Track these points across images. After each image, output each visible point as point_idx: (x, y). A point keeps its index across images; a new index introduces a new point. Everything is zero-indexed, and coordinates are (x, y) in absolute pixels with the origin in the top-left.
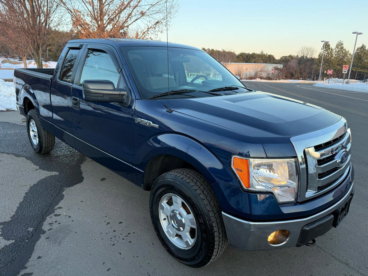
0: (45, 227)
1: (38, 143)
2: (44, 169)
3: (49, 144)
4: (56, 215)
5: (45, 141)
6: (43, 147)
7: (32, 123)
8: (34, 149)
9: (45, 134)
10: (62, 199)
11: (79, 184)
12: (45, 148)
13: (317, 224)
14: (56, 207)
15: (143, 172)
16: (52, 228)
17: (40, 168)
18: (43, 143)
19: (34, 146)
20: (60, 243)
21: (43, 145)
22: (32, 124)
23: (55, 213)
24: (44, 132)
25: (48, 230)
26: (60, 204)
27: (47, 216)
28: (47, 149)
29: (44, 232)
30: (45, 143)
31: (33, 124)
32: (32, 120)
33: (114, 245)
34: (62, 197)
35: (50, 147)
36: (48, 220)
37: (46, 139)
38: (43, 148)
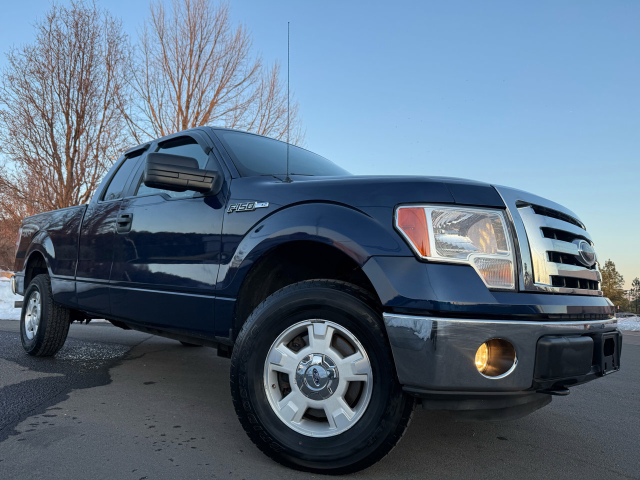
0: (22, 427)
1: (35, 334)
2: (36, 370)
3: (58, 333)
4: (46, 416)
5: (51, 327)
6: (45, 338)
7: (33, 299)
8: (26, 349)
9: (53, 314)
10: (65, 400)
11: (103, 387)
12: (48, 341)
13: (564, 340)
14: (49, 408)
15: (235, 300)
16: (34, 428)
17: (30, 369)
18: (47, 329)
19: (27, 342)
20: (47, 446)
21: (46, 333)
22: (33, 302)
23: (45, 414)
24: (53, 310)
25: (26, 431)
26: (58, 405)
27: (29, 416)
28: (51, 345)
29: (17, 433)
30: (49, 330)
31: (35, 301)
32: (37, 292)
33: (159, 450)
34: (66, 398)
35: (58, 341)
36: (31, 420)
37: (54, 324)
38: (44, 341)
